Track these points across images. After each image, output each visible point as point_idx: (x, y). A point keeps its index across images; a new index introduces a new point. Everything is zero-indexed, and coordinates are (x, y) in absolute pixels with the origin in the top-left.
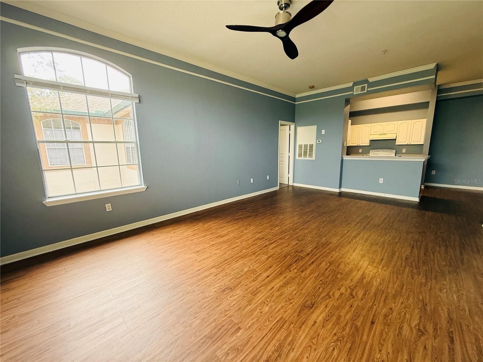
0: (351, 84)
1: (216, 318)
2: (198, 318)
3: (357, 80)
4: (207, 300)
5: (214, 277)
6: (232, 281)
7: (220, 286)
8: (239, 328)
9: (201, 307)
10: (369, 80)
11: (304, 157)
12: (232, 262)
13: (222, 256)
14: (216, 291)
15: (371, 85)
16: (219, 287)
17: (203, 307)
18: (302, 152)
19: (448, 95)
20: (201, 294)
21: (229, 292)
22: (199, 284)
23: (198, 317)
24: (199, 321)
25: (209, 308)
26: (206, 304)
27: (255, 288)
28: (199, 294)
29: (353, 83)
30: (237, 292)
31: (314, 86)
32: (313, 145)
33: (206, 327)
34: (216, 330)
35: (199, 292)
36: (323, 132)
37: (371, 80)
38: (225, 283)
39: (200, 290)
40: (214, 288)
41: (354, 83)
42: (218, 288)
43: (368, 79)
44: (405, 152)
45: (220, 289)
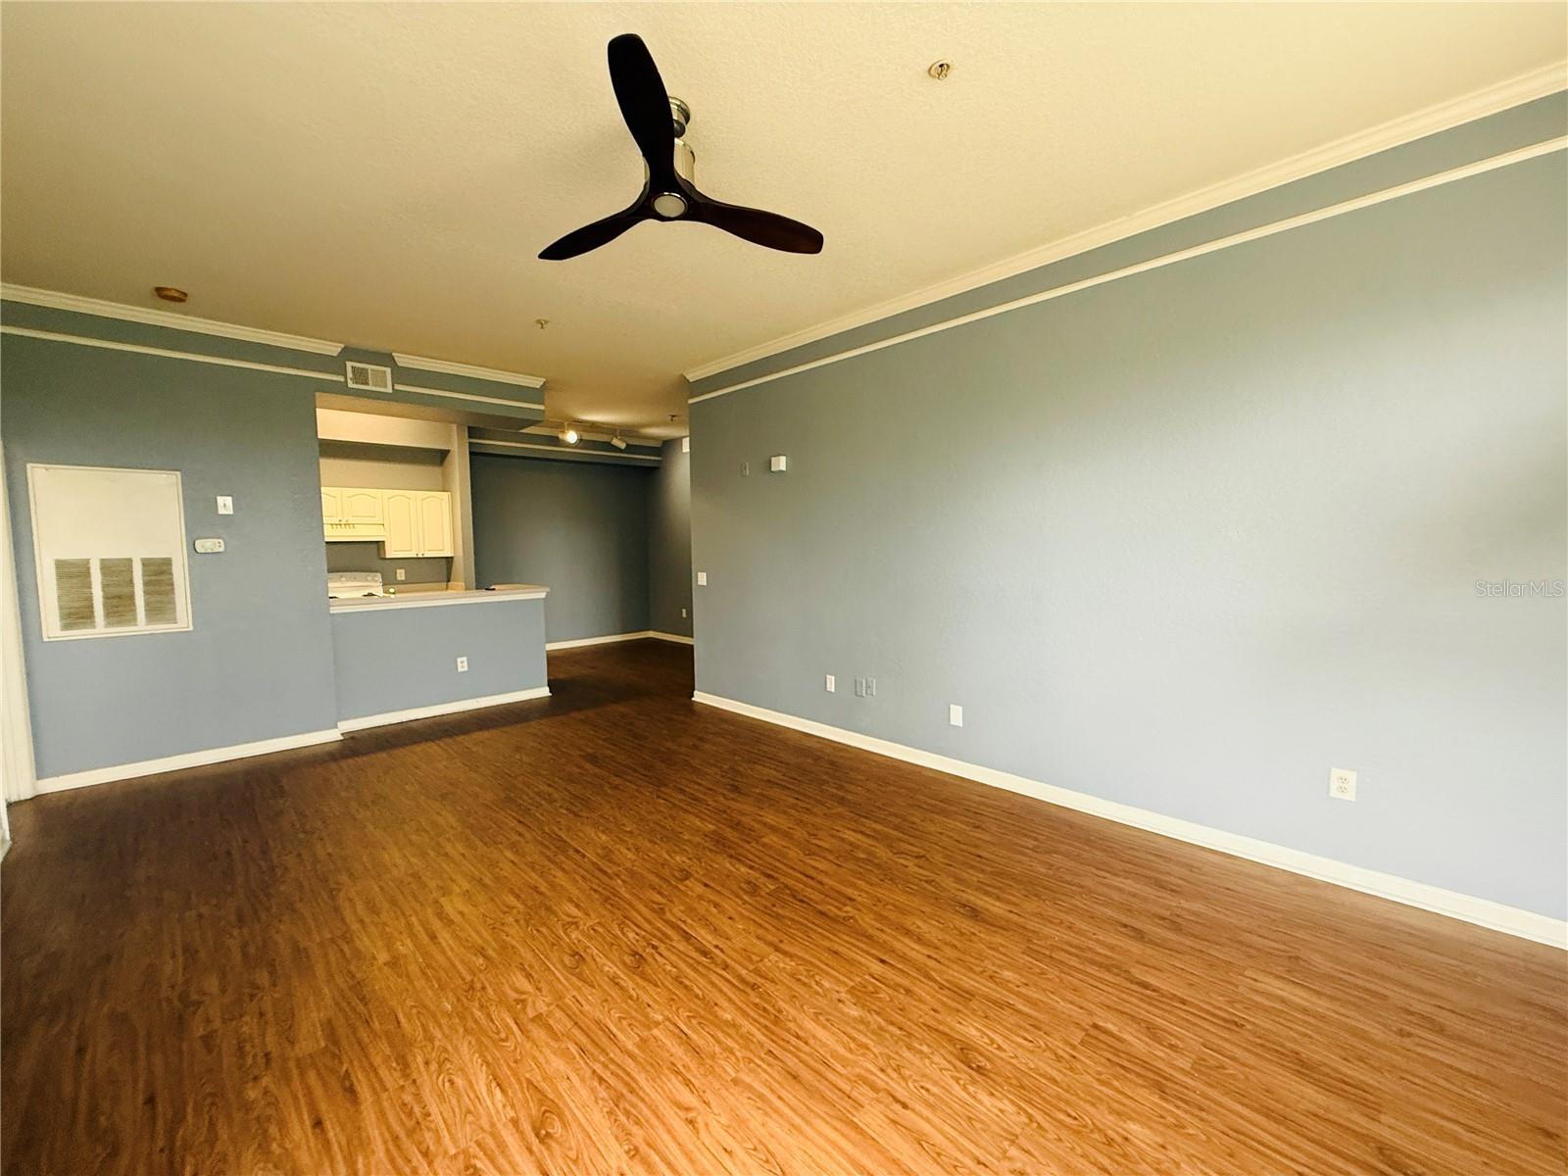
0: (333, 349)
1: (1094, 1081)
2: (1124, 1130)
3: (356, 342)
4: (1039, 1116)
5: (913, 1110)
6: (925, 1048)
7: (961, 1082)
8: (1095, 1026)
9: (1078, 1132)
10: (396, 359)
11: (109, 624)
12: (810, 1055)
13: (761, 1097)
14: (992, 1094)
15: (402, 374)
16: (968, 1086)
17: (1075, 1122)
18: (90, 599)
19: (481, 444)
20: (1022, 1141)
21: (981, 1054)
22: (968, 1162)
23: (1120, 1130)
24: (1133, 1127)
25: (1067, 1102)
26: (1062, 1116)
27: (941, 991)
28: (1023, 1150)
29: (343, 346)
30: (974, 1032)
31: (185, 295)
32: (167, 563)
33: (1136, 1101)
34: (1132, 1077)
35: (1013, 1152)
36: (225, 504)
37: (403, 360)
38: (941, 1070)
39: (1005, 1152)
40: (980, 1102)
41: (345, 347)
42: (971, 1089)
43: (394, 354)
44: (403, 578)
45: (974, 1082)
